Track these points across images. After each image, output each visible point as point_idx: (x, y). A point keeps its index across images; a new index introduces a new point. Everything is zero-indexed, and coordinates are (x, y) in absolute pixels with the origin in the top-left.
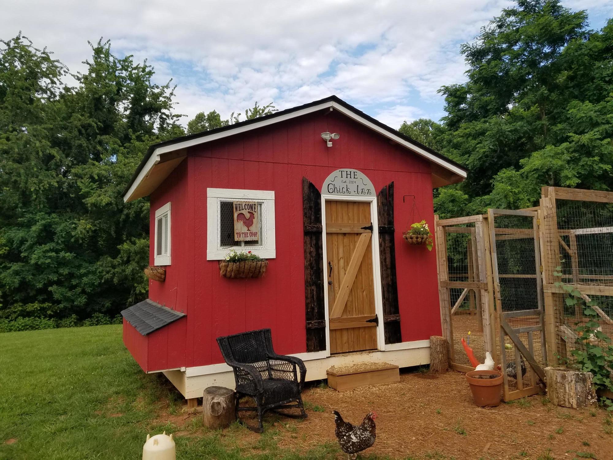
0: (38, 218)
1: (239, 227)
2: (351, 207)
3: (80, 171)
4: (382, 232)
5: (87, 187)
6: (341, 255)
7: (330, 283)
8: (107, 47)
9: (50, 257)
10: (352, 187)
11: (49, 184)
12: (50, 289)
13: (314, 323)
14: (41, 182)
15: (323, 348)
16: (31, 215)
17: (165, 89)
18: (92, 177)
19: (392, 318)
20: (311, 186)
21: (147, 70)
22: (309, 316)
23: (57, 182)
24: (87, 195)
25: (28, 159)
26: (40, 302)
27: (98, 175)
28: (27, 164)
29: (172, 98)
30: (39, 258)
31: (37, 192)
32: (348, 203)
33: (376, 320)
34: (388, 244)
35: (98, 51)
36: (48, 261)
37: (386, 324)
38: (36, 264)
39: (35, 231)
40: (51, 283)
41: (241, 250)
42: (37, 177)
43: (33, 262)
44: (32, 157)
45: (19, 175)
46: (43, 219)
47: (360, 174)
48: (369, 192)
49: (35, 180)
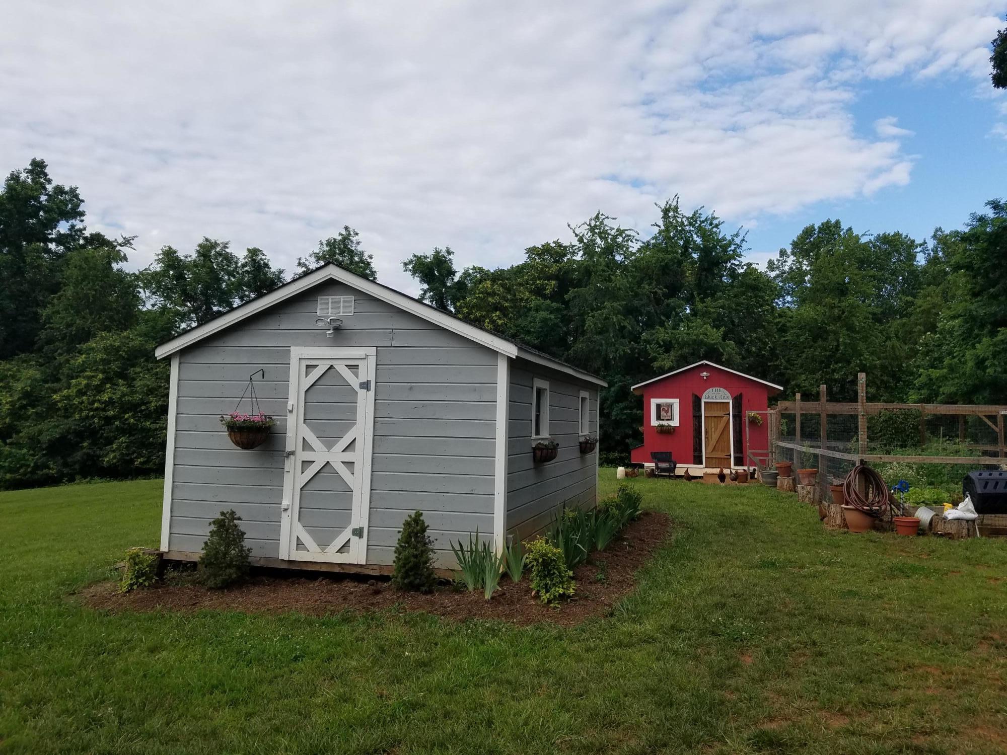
0: (616, 380)
1: (663, 413)
2: (719, 405)
3: (649, 337)
4: (734, 416)
5: (655, 352)
6: (713, 425)
7: (706, 438)
8: (674, 203)
9: (625, 414)
10: (718, 396)
11: (623, 351)
12: (627, 441)
13: (696, 454)
14: (617, 350)
15: (702, 464)
16: (610, 378)
17: (735, 238)
18: (658, 343)
19: (738, 455)
20: (696, 396)
21: (715, 222)
22: (695, 451)
23: (630, 349)
24: (655, 359)
25: (607, 331)
26: (619, 452)
27: (663, 341)
28: (607, 335)
29: (744, 244)
30: (618, 414)
31: (614, 358)
32: (717, 403)
33: (730, 455)
34: (738, 422)
35: (666, 212)
36: (624, 417)
37: (734, 457)
38: (616, 419)
39: (614, 392)
40: (627, 436)
41: (662, 423)
42: (614, 346)
43: (613, 418)
44: (610, 330)
45: (601, 345)
46: (620, 381)
47: (722, 389)
48: (728, 398)
49: (613, 349)
